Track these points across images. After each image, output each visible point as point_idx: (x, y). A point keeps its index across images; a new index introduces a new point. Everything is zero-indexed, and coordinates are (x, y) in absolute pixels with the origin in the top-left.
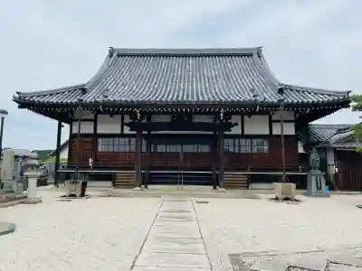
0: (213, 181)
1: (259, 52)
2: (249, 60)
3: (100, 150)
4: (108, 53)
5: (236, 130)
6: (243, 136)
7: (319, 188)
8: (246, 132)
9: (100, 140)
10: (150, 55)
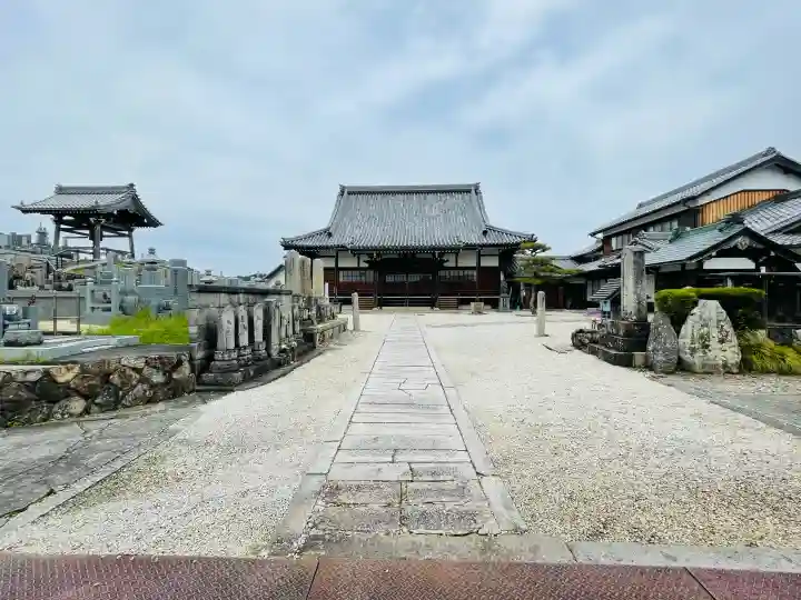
0: (431, 304)
1: (477, 187)
2: (466, 196)
3: (341, 280)
4: (339, 190)
5: (451, 264)
6: (457, 268)
7: (505, 306)
8: (459, 265)
9: (341, 273)
10: (379, 193)
